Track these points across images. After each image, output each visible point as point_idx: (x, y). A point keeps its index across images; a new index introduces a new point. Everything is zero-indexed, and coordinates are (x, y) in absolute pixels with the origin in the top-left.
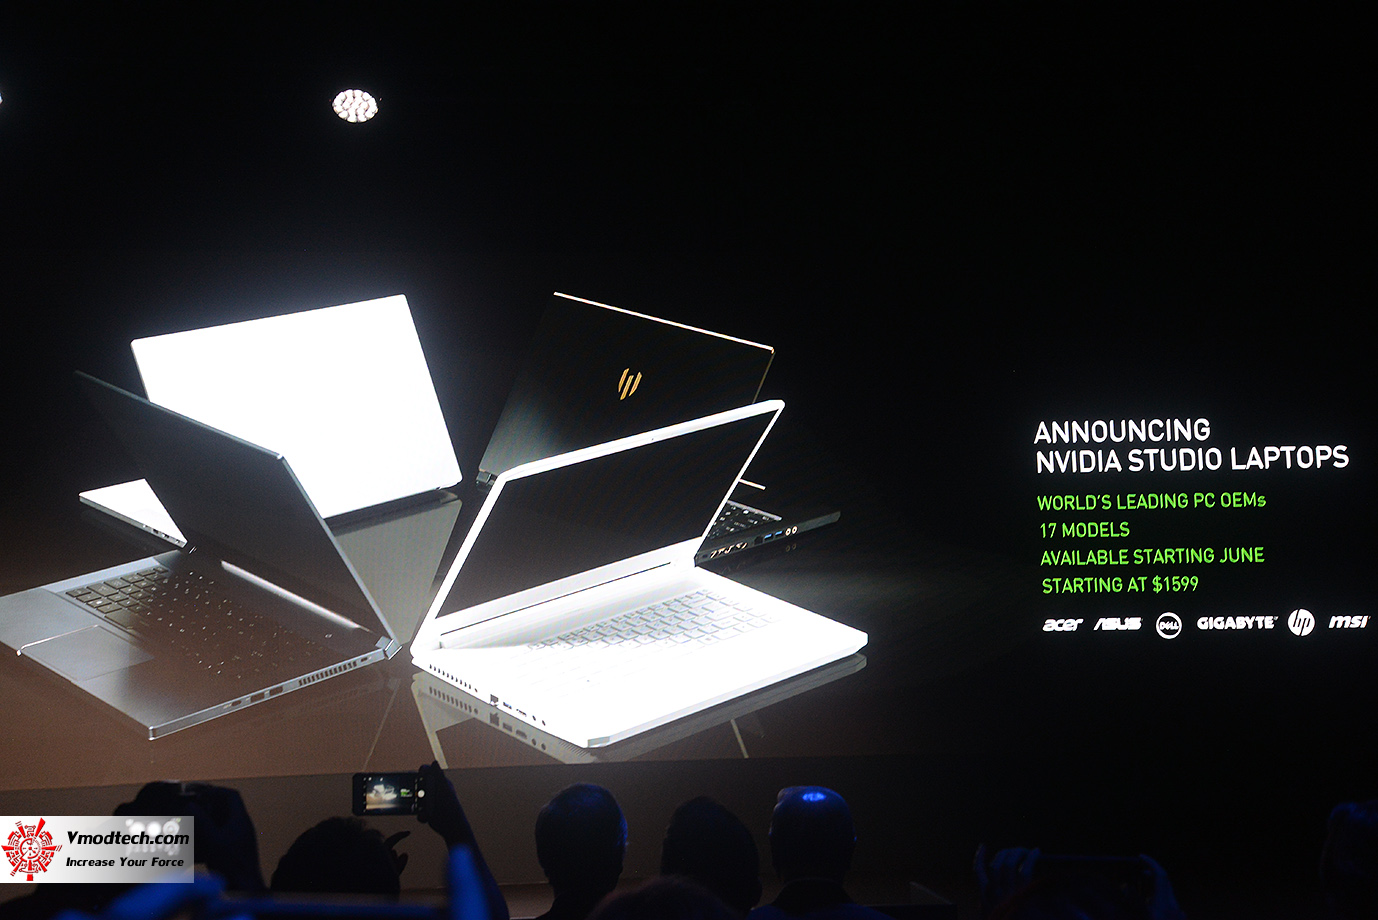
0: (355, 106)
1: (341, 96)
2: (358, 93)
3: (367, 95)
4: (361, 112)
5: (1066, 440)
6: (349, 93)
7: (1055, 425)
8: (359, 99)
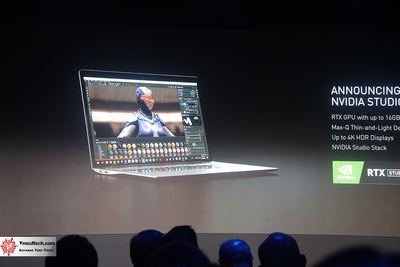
5: (344, 93)
7: (339, 88)
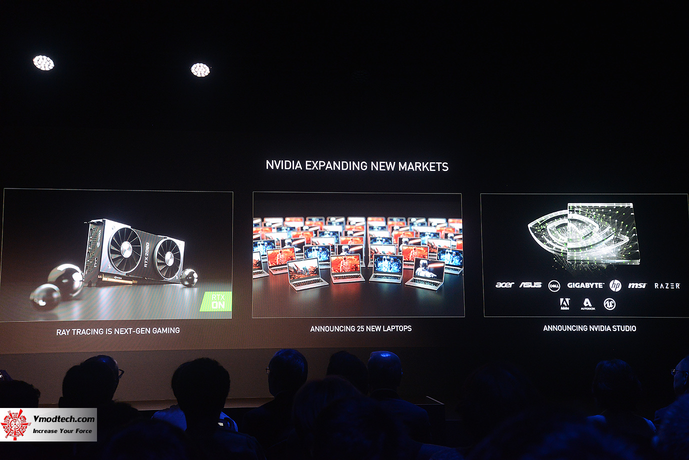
0: (200, 70)
1: (194, 66)
2: (202, 64)
3: (205, 66)
4: (203, 73)
6: (198, 64)
8: (202, 67)
